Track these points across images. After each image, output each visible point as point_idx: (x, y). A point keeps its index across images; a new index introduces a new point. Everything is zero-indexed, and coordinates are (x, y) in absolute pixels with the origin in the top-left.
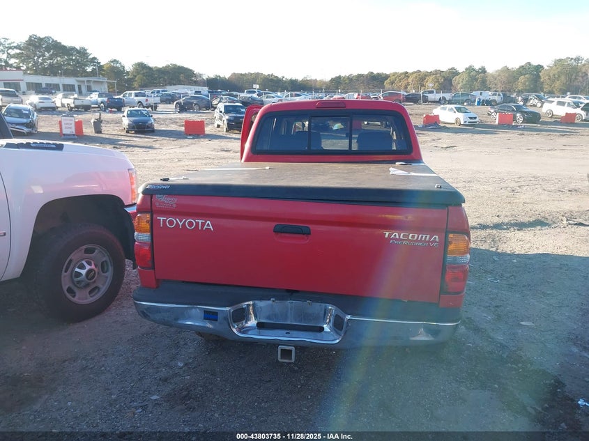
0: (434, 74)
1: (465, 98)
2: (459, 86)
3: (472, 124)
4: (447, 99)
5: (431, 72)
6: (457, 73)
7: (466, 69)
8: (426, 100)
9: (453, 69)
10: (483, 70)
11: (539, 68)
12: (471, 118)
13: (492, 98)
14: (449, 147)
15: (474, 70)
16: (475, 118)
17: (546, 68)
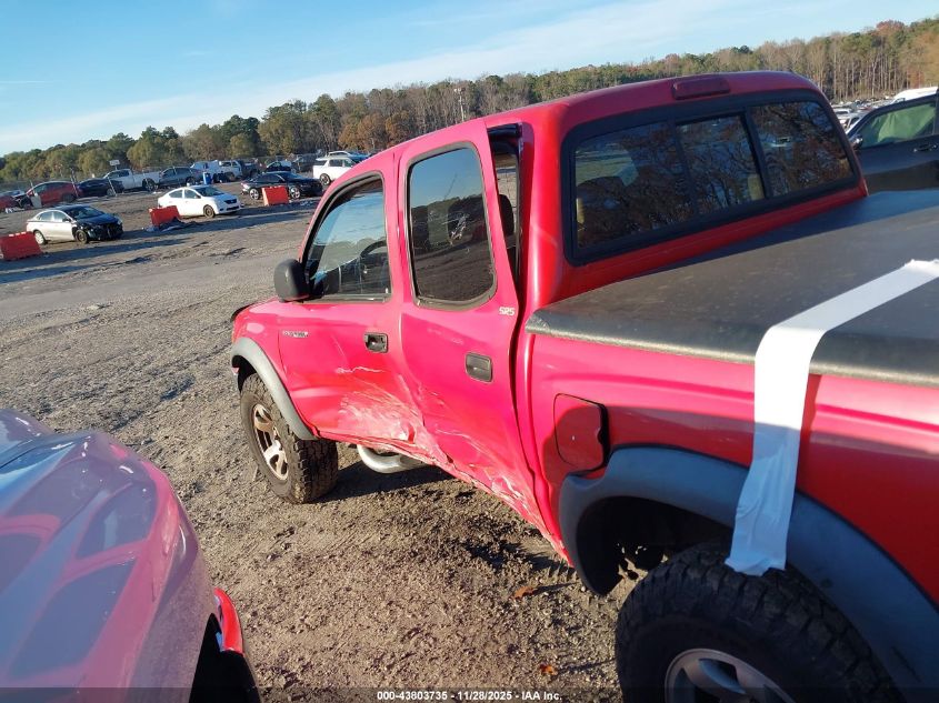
0: (90, 149)
1: (184, 176)
2: (142, 162)
3: (233, 212)
4: (157, 181)
5: (84, 145)
6: (132, 143)
7: (144, 134)
8: (120, 189)
9: (121, 135)
10: (171, 134)
11: (252, 122)
12: (228, 202)
13: (225, 170)
14: (234, 252)
15: (157, 134)
16: (235, 201)
17: (262, 121)
